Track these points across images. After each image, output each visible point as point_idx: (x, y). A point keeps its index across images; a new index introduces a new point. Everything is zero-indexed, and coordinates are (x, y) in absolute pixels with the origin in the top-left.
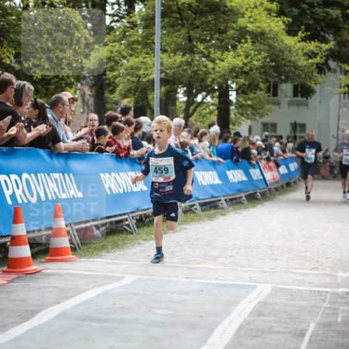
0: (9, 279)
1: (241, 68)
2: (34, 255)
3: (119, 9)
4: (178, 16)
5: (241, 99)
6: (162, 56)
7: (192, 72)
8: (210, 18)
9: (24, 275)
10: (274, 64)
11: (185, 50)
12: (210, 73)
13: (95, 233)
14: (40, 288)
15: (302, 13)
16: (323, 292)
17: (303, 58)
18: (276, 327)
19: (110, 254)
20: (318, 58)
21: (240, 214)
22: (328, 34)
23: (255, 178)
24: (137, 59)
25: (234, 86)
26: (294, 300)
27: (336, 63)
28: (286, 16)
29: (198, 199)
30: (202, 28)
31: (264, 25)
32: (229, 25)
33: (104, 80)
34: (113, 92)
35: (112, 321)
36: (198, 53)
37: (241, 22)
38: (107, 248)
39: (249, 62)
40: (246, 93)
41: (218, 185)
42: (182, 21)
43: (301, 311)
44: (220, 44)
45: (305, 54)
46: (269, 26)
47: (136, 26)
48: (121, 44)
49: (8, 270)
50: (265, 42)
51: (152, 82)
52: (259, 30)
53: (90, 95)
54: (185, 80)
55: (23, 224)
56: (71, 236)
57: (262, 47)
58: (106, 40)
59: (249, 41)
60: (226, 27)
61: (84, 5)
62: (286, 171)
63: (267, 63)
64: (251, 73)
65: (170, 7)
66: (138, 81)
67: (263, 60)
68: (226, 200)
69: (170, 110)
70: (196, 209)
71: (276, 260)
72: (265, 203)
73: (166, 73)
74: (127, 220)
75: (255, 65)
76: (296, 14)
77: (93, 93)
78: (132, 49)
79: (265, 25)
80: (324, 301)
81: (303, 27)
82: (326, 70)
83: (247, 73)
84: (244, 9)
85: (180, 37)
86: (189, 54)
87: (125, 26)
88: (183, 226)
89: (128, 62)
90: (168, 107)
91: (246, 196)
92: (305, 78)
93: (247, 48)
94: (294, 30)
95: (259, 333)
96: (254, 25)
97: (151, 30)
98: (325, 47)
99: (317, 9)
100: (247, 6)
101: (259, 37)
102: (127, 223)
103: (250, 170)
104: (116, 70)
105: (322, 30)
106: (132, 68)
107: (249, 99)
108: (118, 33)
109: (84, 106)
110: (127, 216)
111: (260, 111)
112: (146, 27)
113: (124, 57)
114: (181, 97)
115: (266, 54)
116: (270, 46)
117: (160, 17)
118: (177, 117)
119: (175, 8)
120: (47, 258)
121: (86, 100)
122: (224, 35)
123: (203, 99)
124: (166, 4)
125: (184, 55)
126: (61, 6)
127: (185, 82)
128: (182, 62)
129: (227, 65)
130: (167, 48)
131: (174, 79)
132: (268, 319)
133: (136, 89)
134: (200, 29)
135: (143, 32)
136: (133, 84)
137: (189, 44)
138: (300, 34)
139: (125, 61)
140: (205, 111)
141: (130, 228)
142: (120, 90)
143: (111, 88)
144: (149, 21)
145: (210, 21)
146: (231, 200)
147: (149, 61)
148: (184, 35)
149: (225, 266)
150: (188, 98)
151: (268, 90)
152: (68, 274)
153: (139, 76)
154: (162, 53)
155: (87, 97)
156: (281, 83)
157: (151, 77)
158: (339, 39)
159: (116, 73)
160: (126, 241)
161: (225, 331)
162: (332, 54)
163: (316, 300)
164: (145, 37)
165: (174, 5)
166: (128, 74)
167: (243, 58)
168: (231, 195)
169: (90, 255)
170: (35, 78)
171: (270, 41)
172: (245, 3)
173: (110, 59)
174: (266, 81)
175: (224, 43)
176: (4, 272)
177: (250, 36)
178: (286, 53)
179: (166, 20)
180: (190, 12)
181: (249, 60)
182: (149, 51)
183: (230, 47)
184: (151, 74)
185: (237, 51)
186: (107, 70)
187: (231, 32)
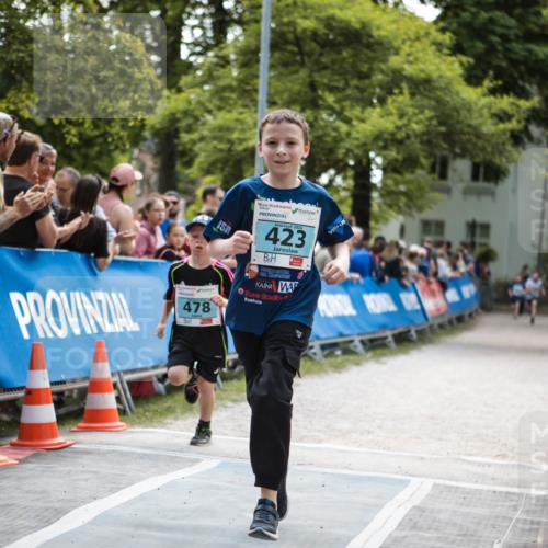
0: (20, 457)
1: (392, 134)
2: (61, 419)
3: (203, 35)
4: (295, 49)
5: (390, 182)
8: (345, 54)
9: (44, 451)
10: (443, 129)
11: (304, 102)
13: (156, 388)
14: (69, 472)
15: (491, 49)
16: (514, 494)
17: (489, 122)
19: (179, 422)
20: (514, 121)
21: (385, 363)
22: (530, 84)
23: (408, 307)
24: (228, 116)
25: (379, 160)
26: (468, 506)
27: (541, 129)
28: (465, 55)
29: (319, 339)
30: (333, 70)
31: (430, 67)
32: (375, 66)
33: (176, 146)
34: (189, 164)
35: (182, 529)
36: (325, 109)
37: (395, 61)
38: (175, 412)
39: (406, 126)
40: (398, 173)
41: (351, 316)
43: (479, 524)
45: (494, 115)
46: (439, 69)
47: (228, 62)
49: (21, 442)
50: (432, 95)
51: (252, 152)
52: (423, 75)
53: (153, 169)
55: (46, 372)
56: (119, 391)
57: (426, 102)
58: (181, 83)
60: (371, 69)
62: (457, 299)
63: (433, 128)
64: (407, 142)
65: (282, 34)
66: (230, 150)
67: (427, 123)
68: (362, 342)
70: (315, 354)
71: (440, 440)
72: (424, 348)
75: (414, 131)
76: (481, 50)
77: (158, 165)
78: (222, 99)
79: (432, 68)
80: (515, 508)
81: (491, 72)
82: (526, 140)
83: (400, 142)
84: (400, 41)
85: (297, 82)
86: (310, 109)
89: (215, 117)
91: (393, 336)
92: (493, 153)
93: (402, 102)
94: (476, 77)
96: (415, 67)
97: (252, 70)
98: (525, 104)
99: (514, 44)
100: (405, 37)
101: (422, 86)
103: (401, 295)
104: (196, 130)
105: (521, 77)
106: (221, 129)
107: (402, 182)
108: (200, 73)
109: (143, 185)
111: (419, 202)
112: (244, 65)
113: (209, 112)
115: (432, 114)
116: (439, 101)
117: (268, 48)
119: (290, 36)
120: (81, 424)
122: (367, 82)
123: (331, 180)
124: (278, 29)
125: (303, 110)
129: (369, 128)
130: (277, 99)
132: (427, 535)
133: (226, 161)
134: (329, 71)
135: (240, 74)
136: (221, 155)
137: (310, 94)
138: (487, 83)
139: (209, 118)
142: (201, 163)
143: (186, 159)
145: (345, 59)
146: (372, 341)
147: (248, 118)
148: (304, 80)
149: (360, 446)
151: (433, 169)
152: (113, 451)
153: (231, 142)
154: (269, 107)
155: (149, 170)
156: (454, 159)
157: (250, 144)
158: (546, 92)
159: (195, 136)
162: (534, 116)
163: (502, 506)
164: (242, 81)
165: (290, 32)
166: (215, 138)
167: (395, 118)
168: (369, 333)
169: (148, 421)
170: (68, 142)
171: (439, 93)
172: (402, 31)
173: (186, 113)
174: (430, 155)
175: (366, 94)
176: (13, 445)
177: (408, 83)
178: (463, 113)
179: (277, 55)
180: (314, 45)
181: (404, 121)
182: (247, 102)
183: (375, 101)
184: (250, 139)
185: (386, 107)
186: (181, 130)
187: (378, 77)
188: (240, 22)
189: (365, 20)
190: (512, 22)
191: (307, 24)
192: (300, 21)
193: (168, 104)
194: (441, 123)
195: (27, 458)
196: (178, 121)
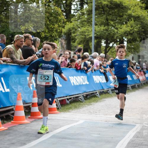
0: (31, 121)
1: (129, 32)
3: (77, 7)
4: (102, 10)
5: (129, 45)
6: (95, 27)
7: (108, 33)
8: (116, 11)
9: (37, 119)
10: (143, 30)
11: (105, 24)
12: (115, 34)
13: (67, 102)
18: (145, 143)
19: (73, 111)
21: (129, 94)
23: (135, 79)
24: (84, 28)
25: (126, 39)
29: (110, 88)
30: (112, 15)
32: (124, 13)
33: (71, 37)
34: (74, 42)
35: (74, 139)
36: (111, 26)
37: (129, 12)
38: (72, 108)
39: (133, 29)
40: (131, 43)
42: (104, 12)
44: (120, 22)
46: (141, 14)
47: (84, 14)
48: (78, 22)
49: (31, 117)
50: (140, 21)
51: (91, 38)
52: (137, 15)
53: (65, 44)
54: (105, 37)
56: (57, 103)
57: (138, 23)
58: (72, 20)
61: (62, 5)
63: (140, 30)
64: (133, 34)
65: (98, 6)
66: (85, 38)
67: (139, 28)
69: (98, 50)
70: (109, 92)
72: (139, 90)
73: (97, 34)
74: (80, 96)
75: (135, 31)
77: (66, 43)
78: (83, 24)
79: (140, 13)
83: (132, 34)
84: (131, 6)
85: (103, 19)
86: (107, 26)
87: (80, 14)
88: (104, 99)
89: (81, 29)
90: (98, 48)
91: (131, 87)
93: (132, 23)
95: (137, 145)
96: (135, 13)
97: (91, 16)
100: (132, 5)
101: (137, 18)
102: (80, 97)
103: (133, 76)
104: (76, 33)
106: (82, 32)
107: (132, 45)
108: (76, 17)
109: (62, 48)
110: (80, 95)
111: (137, 50)
112: (89, 15)
113: (79, 28)
114: (103, 44)
115: (140, 26)
116: (142, 22)
117: (94, 10)
118: (102, 53)
119: (101, 6)
121: (63, 45)
122: (122, 18)
123: (113, 45)
124: (97, 5)
125: (104, 26)
126: (53, 6)
127: (105, 38)
129: (123, 30)
130: (97, 23)
131: (100, 36)
132: (141, 139)
133: (84, 41)
134: (111, 15)
135: (87, 17)
136: (83, 39)
137: (106, 22)
139: (79, 29)
140: (113, 50)
141: (81, 100)
142: (77, 41)
143: (74, 41)
144: (90, 12)
147: (90, 29)
148: (105, 18)
150: (106, 45)
152: (56, 119)
153: (85, 36)
154: (95, 26)
155: (63, 44)
156: (146, 38)
157: (91, 36)
159: (76, 34)
160: (80, 105)
161: (123, 144)
164: (88, 19)
165: (101, 5)
166: (81, 35)
167: (130, 27)
169: (65, 111)
170: (42, 37)
171: (142, 20)
172: (131, 4)
173: (73, 28)
174: (140, 37)
175: (122, 21)
176: (29, 118)
177: (133, 18)
179: (97, 11)
180: (107, 8)
181: (133, 28)
182: (90, 25)
183: (124, 23)
184: (91, 34)
185: (127, 24)
186: (72, 33)
187: (125, 16)
188: (87, 3)
189: (121, 1)
191: (105, 3)
192: (103, 2)
193: (69, 26)
194: (143, 28)
195: (33, 121)
196: (71, 30)
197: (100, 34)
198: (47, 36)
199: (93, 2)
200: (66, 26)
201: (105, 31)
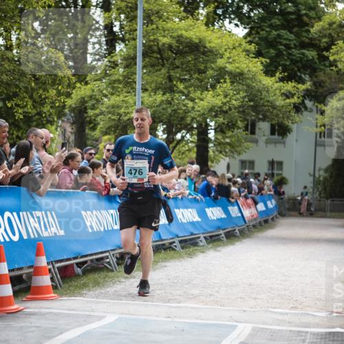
1: (220, 107)
2: (16, 293)
4: (159, 56)
5: (220, 137)
6: (143, 95)
7: (172, 110)
8: (189, 58)
9: (6, 314)
10: (252, 103)
11: (165, 89)
13: (76, 271)
14: (22, 327)
15: (279, 54)
16: (302, 332)
17: (280, 98)
19: (91, 293)
20: (296, 98)
22: (305, 74)
23: (233, 215)
24: (118, 98)
25: (212, 124)
26: (274, 340)
27: (312, 103)
28: (264, 57)
29: (178, 237)
30: (182, 68)
31: (243, 66)
32: (209, 65)
33: (85, 118)
34: (94, 129)
36: (178, 93)
37: (221, 62)
38: (88, 286)
39: (228, 102)
40: (224, 132)
41: (198, 222)
42: (163, 60)
44: (199, 84)
45: (283, 94)
46: (248, 66)
47: (117, 65)
48: (103, 82)
50: (244, 83)
52: (238, 70)
53: (71, 133)
54: (165, 118)
55: (6, 263)
56: (52, 274)
57: (240, 87)
58: (88, 79)
59: (228, 81)
60: (206, 67)
62: (264, 209)
63: (245, 103)
64: (230, 112)
65: (150, 47)
66: (119, 119)
67: (242, 100)
68: (205, 237)
70: (176, 246)
71: (256, 298)
72: (244, 240)
74: (107, 257)
75: (234, 105)
76: (273, 54)
77: (74, 130)
78: (113, 88)
80: (304, 341)
81: (280, 68)
82: (303, 109)
83: (225, 112)
84: (223, 50)
85: (160, 76)
86: (169, 93)
87: (106, 66)
88: (163, 264)
89: (109, 100)
91: (225, 233)
92: (283, 118)
93: (226, 87)
94: (272, 71)
96: (233, 65)
97: (132, 69)
98: (302, 87)
99: (293, 50)
100: (226, 47)
101: (238, 77)
102: (108, 260)
103: (229, 208)
104: (98, 108)
105: (299, 70)
106: (113, 106)
107: (227, 137)
108: (99, 72)
110: (108, 254)
111: (239, 149)
112: (127, 67)
113: (106, 96)
114: (161, 135)
115: (245, 94)
116: (248, 86)
117: (141, 56)
119: (155, 48)
120: (29, 296)
121: (67, 136)
122: (203, 75)
123: (183, 137)
124: (147, 44)
127: (165, 120)
128: (162, 101)
129: (206, 104)
130: (147, 87)
131: (155, 117)
133: (117, 126)
134: (180, 69)
135: (124, 72)
136: (113, 122)
137: (169, 84)
138: (278, 74)
139: (106, 100)
140: (183, 148)
141: (110, 265)
142: (101, 128)
143: (92, 125)
145: (189, 61)
146: (211, 237)
147: (130, 99)
148: (164, 75)
149: (206, 304)
150: (168, 136)
151: (246, 128)
152: (51, 313)
153: (121, 115)
154: (143, 92)
155: (68, 134)
158: (315, 79)
159: (97, 111)
160: (106, 279)
162: (308, 94)
163: (296, 340)
164: (126, 77)
165: (155, 45)
166: (109, 113)
167: (222, 97)
168: (210, 232)
169: (72, 294)
170: (17, 118)
171: (248, 81)
172: (224, 44)
173: (91, 97)
174: (244, 120)
175: (203, 83)
177: (229, 76)
178: (264, 93)
179: (147, 60)
180: (170, 52)
181: (228, 99)
182: (129, 89)
183: (209, 87)
184: (131, 113)
185: (216, 90)
186: (88, 107)
187: (210, 72)
188: (123, 40)
189: (201, 37)
190: (292, 36)
191: (166, 40)
192: (161, 38)
193: (81, 92)
196: (86, 102)
197: (154, 111)
198: (30, 113)
199: (138, 37)
200: (74, 92)
201: (166, 104)
